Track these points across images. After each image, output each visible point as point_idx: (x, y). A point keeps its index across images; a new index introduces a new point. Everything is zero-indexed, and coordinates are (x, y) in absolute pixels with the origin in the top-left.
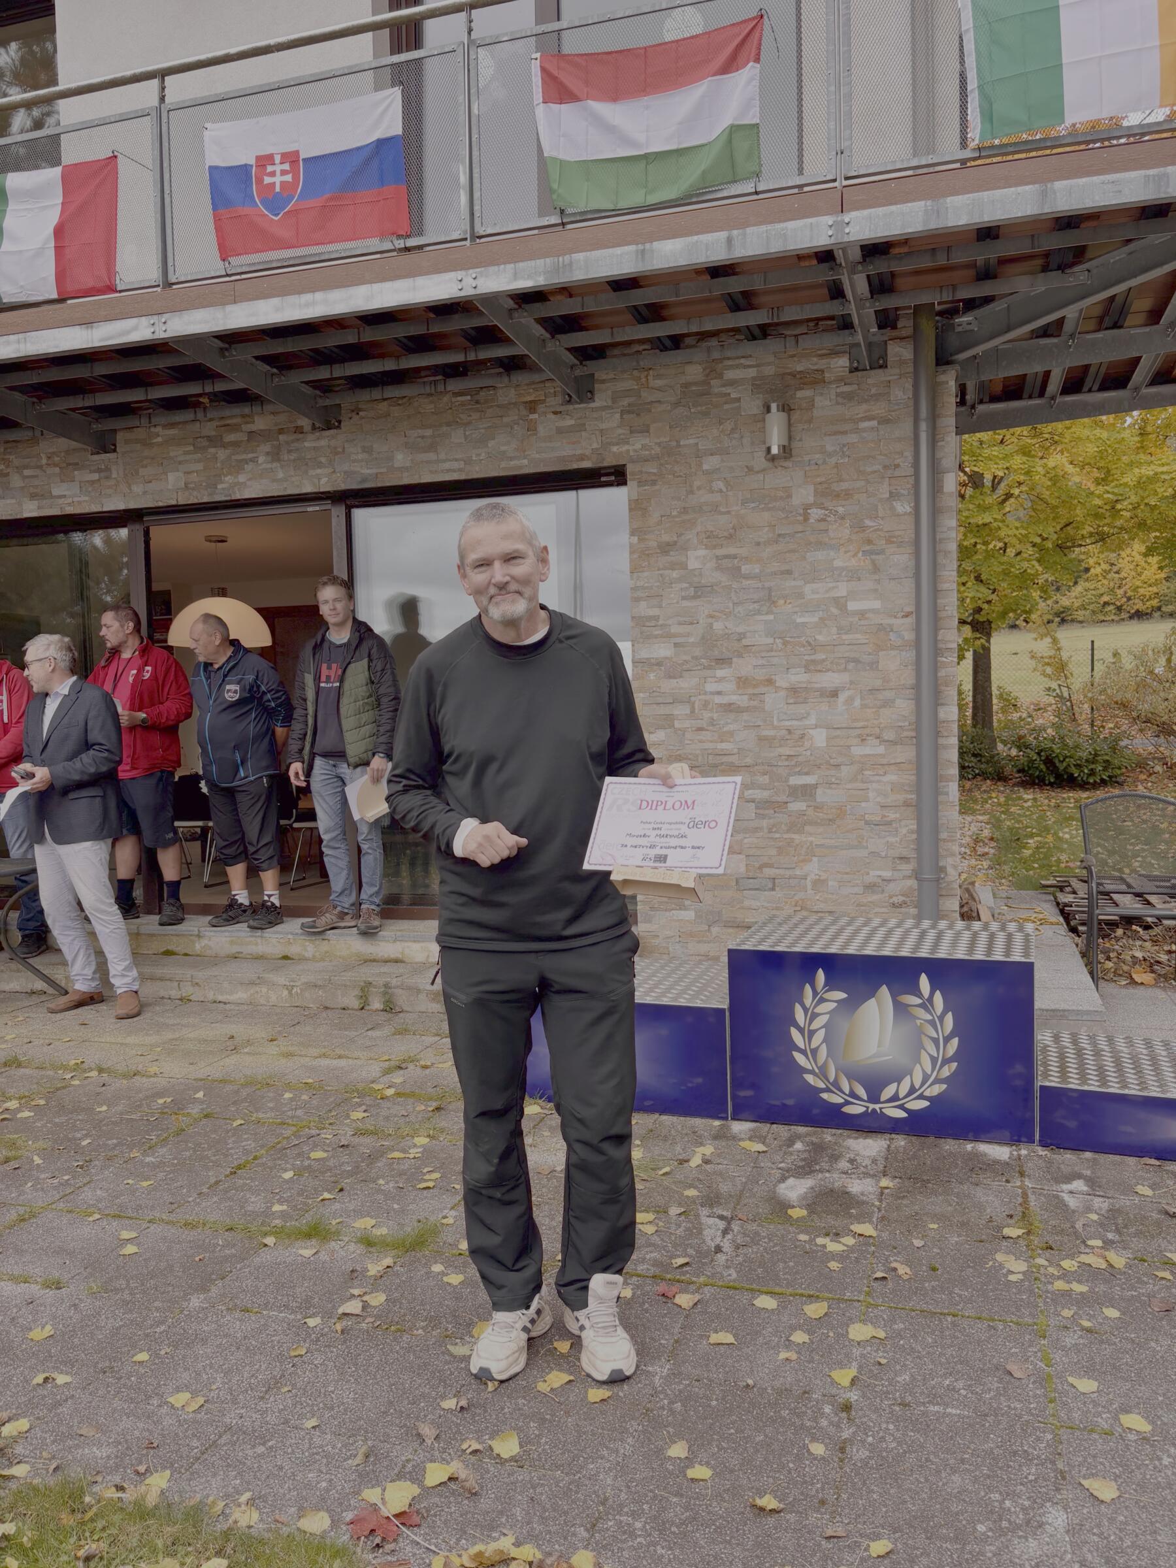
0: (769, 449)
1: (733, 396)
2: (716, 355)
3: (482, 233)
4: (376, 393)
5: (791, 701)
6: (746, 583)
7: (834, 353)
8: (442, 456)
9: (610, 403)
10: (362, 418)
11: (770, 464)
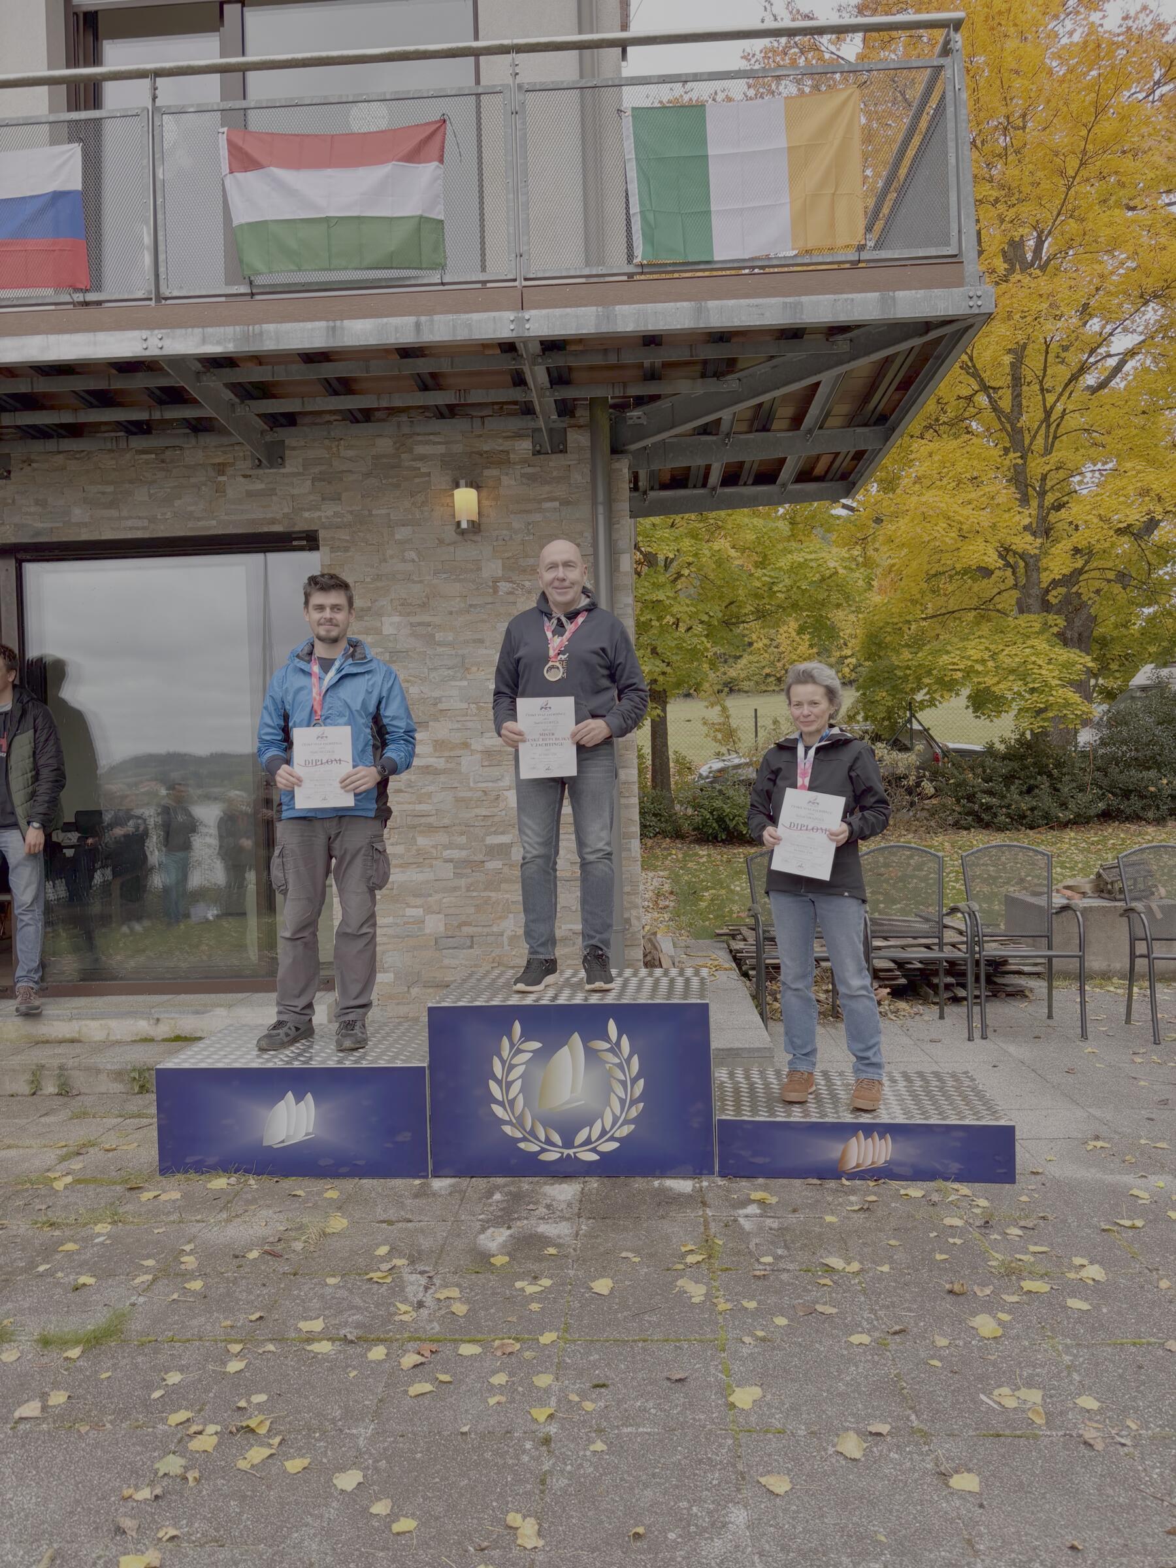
0: (459, 523)
1: (423, 470)
2: (406, 430)
3: (167, 294)
4: (51, 445)
5: (486, 763)
6: (440, 650)
7: (518, 436)
8: (125, 513)
9: (301, 470)
10: (34, 470)
11: (459, 538)
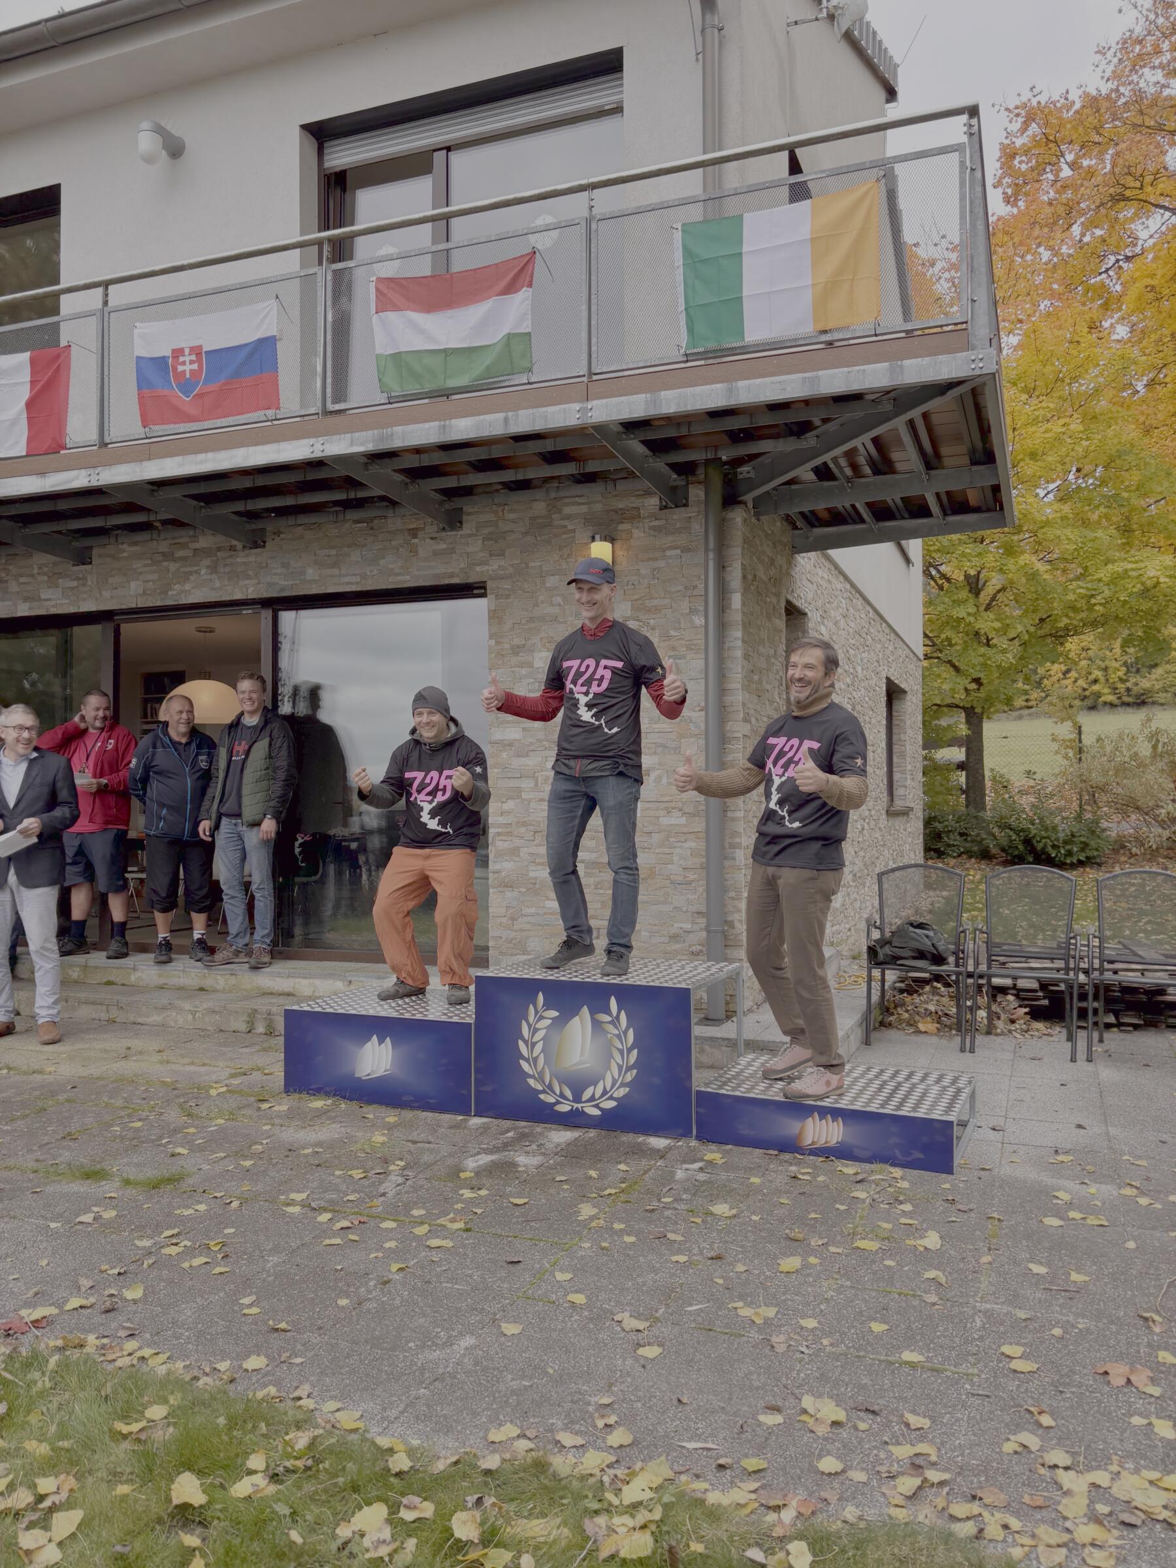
1: (570, 527)
3: (331, 408)
9: (474, 532)
10: (283, 539)
